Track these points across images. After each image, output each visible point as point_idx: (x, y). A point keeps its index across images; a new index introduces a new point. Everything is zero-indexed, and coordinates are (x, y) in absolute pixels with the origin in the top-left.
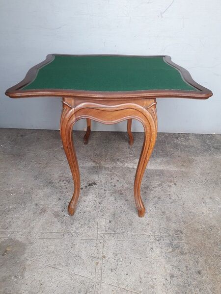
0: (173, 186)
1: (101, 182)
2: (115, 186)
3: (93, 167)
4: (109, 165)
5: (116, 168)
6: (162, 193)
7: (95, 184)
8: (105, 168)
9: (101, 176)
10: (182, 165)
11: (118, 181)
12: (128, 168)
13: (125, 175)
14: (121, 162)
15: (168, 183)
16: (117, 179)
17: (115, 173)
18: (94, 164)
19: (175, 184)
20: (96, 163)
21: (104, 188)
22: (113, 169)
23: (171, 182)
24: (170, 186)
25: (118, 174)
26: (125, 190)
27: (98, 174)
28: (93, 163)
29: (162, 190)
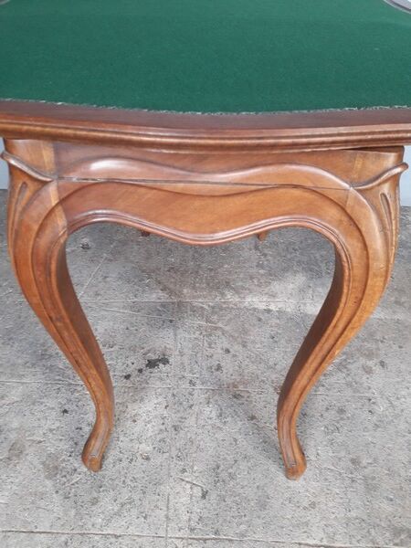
0: (377, 369)
1: (182, 354)
2: (219, 368)
3: (163, 305)
4: (204, 301)
5: (221, 309)
6: (349, 392)
7: (165, 361)
8: (194, 310)
9: (182, 334)
10: (397, 302)
11: (228, 351)
12: (255, 309)
13: (245, 332)
14: (237, 291)
15: (362, 361)
16: (226, 345)
17: (220, 325)
18: (164, 297)
19: (382, 364)
20: (171, 292)
21: (189, 376)
22: (214, 313)
23: (370, 355)
24: (368, 371)
25: (227, 328)
26: (245, 384)
27: (176, 328)
28: (161, 294)
29: (349, 385)
